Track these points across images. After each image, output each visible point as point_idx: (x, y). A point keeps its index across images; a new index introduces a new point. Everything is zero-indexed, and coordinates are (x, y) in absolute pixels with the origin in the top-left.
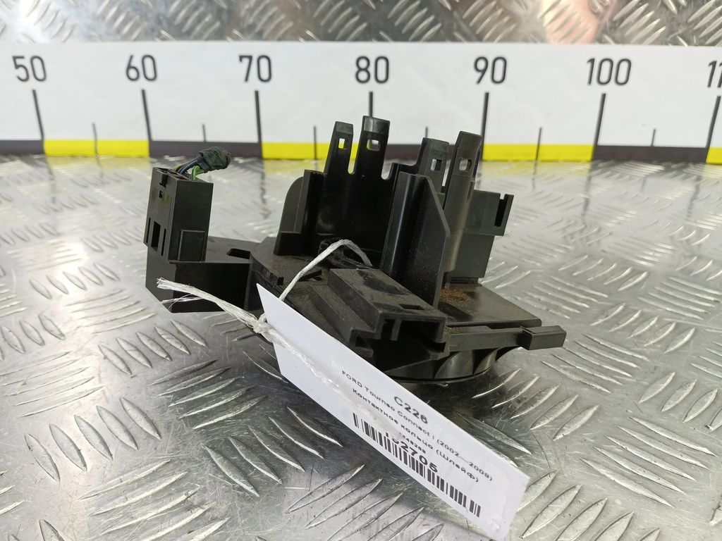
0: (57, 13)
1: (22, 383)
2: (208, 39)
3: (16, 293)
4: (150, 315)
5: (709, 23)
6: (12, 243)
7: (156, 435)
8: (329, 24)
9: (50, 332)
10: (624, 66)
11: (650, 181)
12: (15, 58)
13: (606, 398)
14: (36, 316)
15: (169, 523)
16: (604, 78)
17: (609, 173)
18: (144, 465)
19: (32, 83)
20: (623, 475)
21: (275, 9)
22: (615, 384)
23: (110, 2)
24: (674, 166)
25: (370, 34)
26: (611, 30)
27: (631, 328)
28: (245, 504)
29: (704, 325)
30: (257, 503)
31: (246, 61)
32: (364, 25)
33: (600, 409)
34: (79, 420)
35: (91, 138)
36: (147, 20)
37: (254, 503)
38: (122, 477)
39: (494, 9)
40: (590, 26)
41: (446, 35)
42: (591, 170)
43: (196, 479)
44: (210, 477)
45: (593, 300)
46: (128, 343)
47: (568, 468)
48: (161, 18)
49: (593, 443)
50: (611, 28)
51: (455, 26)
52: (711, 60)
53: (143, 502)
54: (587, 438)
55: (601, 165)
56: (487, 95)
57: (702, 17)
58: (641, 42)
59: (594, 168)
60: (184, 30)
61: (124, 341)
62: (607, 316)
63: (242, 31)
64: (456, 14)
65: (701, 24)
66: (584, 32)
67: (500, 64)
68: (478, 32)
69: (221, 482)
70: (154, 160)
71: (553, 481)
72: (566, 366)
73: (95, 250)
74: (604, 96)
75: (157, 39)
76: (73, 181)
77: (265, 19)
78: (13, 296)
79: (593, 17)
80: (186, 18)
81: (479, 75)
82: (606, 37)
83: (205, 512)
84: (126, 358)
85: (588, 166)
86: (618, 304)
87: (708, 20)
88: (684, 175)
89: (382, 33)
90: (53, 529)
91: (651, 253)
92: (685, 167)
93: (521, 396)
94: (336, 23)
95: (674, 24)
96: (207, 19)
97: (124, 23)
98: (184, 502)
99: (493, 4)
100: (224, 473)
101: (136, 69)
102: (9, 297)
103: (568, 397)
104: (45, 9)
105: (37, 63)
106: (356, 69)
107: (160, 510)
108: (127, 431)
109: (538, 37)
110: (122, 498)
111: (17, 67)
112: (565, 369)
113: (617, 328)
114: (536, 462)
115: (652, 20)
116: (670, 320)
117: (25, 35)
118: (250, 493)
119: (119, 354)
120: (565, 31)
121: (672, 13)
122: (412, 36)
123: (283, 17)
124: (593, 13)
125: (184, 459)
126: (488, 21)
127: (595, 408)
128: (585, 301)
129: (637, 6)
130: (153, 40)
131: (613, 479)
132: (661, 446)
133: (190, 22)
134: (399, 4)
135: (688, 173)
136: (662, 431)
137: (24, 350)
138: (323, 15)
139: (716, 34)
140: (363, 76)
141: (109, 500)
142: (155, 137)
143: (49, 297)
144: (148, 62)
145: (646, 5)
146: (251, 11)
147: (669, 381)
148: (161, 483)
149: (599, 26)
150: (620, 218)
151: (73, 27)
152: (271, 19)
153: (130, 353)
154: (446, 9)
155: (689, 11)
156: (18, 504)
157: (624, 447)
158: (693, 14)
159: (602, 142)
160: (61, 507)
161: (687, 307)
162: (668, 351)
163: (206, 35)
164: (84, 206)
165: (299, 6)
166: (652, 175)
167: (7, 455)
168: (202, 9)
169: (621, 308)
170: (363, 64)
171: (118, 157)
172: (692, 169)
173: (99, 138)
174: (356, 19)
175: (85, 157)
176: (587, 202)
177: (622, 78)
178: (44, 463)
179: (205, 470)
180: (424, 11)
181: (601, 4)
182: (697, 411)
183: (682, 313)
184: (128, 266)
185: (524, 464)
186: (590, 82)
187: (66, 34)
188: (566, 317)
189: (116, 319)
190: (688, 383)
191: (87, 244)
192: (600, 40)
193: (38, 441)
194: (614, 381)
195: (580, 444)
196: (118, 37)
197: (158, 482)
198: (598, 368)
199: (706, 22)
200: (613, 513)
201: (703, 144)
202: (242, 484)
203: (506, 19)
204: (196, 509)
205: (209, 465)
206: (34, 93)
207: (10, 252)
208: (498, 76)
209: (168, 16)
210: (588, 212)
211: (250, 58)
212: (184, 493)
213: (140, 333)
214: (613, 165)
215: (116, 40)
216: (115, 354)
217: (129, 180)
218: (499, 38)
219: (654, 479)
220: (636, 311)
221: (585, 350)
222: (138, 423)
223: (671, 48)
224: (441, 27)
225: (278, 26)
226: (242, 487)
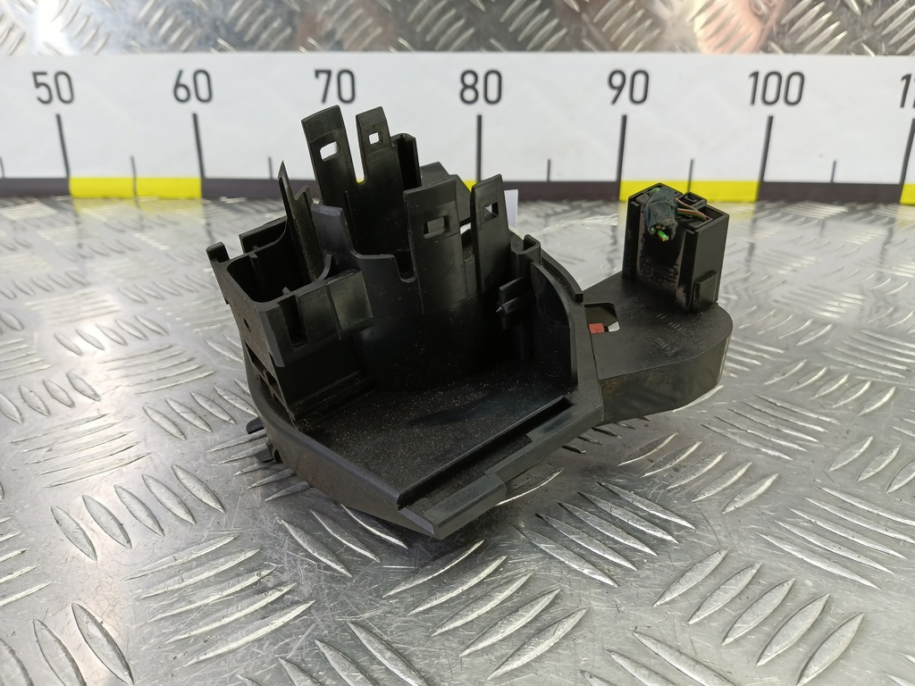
0: (89, 18)
1: (47, 449)
2: (276, 50)
3: (38, 349)
4: (207, 374)
5: (901, 27)
6: (31, 293)
7: (218, 507)
8: (427, 30)
9: (82, 392)
10: (796, 81)
11: (830, 224)
12: (35, 74)
13: (788, 466)
14: (64, 375)
15: (237, 607)
16: (771, 96)
17: (778, 214)
18: (205, 541)
19: (57, 105)
20: (813, 552)
21: (360, 11)
22: (798, 450)
23: (155, 3)
24: (860, 207)
25: (478, 43)
26: (780, 36)
27: (815, 387)
28: (334, 585)
29: (906, 384)
30: (349, 584)
31: (323, 77)
32: (471, 31)
33: (779, 478)
34: (120, 490)
35: (129, 174)
36: (201, 26)
37: (346, 584)
38: (176, 555)
39: (633, 11)
40: (752, 31)
41: (572, 43)
42: (755, 212)
43: (270, 558)
44: (288, 554)
45: (765, 356)
46: (181, 404)
47: (742, 544)
48: (218, 23)
49: (773, 516)
50: (778, 34)
51: (584, 32)
52: (904, 74)
53: (205, 584)
54: (765, 511)
55: (768, 205)
56: (625, 119)
57: (892, 19)
58: (815, 50)
59: (760, 209)
60: (247, 38)
61: (175, 401)
62: (784, 374)
63: (319, 40)
64: (585, 17)
65: (891, 27)
66: (745, 39)
67: (640, 79)
68: (612, 39)
69: (302, 561)
70: (208, 202)
71: (724, 559)
72: (734, 431)
73: (136, 301)
74: (771, 119)
75: (213, 50)
76: (106, 225)
77: (347, 24)
78: (34, 352)
79: (755, 20)
80: (249, 24)
81: (614, 93)
82: (773, 45)
83: (283, 595)
84: (178, 420)
85: (752, 207)
86: (797, 361)
87: (900, 23)
88: (873, 217)
89: (493, 41)
90: (89, 614)
91: (836, 304)
92: (875, 208)
93: (679, 464)
94: (436, 29)
95: (858, 28)
96: (276, 25)
97: (172, 30)
98: (255, 583)
99: (631, 4)
100: (306, 550)
101: (186, 87)
102: (29, 353)
103: (739, 465)
104: (74, 12)
105: (63, 80)
106: (460, 86)
107: (225, 593)
108: (183, 504)
109: (687, 46)
110: (176, 578)
111: (38, 85)
112: (733, 434)
113: (797, 388)
114: (700, 537)
115: (829, 23)
116: (863, 378)
117: (48, 46)
118: (339, 573)
119: (169, 416)
120: (721, 37)
121: (854, 14)
122: (531, 45)
123: (370, 21)
124: (756, 15)
125: (255, 535)
126: (624, 25)
127: (774, 477)
128: (755, 358)
129: (811, 6)
130: (208, 51)
131: (800, 556)
132: (859, 520)
133: (254, 28)
134: (515, 4)
135: (877, 215)
136: (860, 503)
137: (49, 412)
138: (419, 18)
139: (910, 40)
140: (469, 95)
141: (160, 582)
142: (210, 174)
143: (80, 353)
144: (202, 79)
145: (822, 4)
146: (330, 13)
147: (866, 446)
148: (227, 562)
149: (763, 30)
150: (796, 265)
151: (108, 36)
152: (355, 24)
153: (184, 415)
154: (573, 11)
155: (876, 11)
156: (44, 585)
157: (813, 521)
158: (880, 15)
159: (769, 177)
160: (99, 590)
161: (884, 363)
162: (862, 413)
163: (274, 44)
164: (122, 253)
165: (389, 8)
166: (833, 217)
167: (29, 531)
168: (269, 12)
169: (801, 364)
170: (469, 80)
171: (161, 198)
172: (883, 210)
173: (139, 175)
174: (461, 23)
175: (121, 199)
176: (752, 247)
177: (793, 96)
178: (76, 539)
179: (282, 547)
180: (546, 13)
181: (766, 4)
182: (904, 480)
183: (878, 370)
184: (178, 319)
185: (686, 540)
186: (753, 101)
187: (99, 44)
188: (732, 375)
189: (164, 378)
190: (890, 449)
191: (124, 295)
192: (765, 49)
193: (68, 515)
194: (796, 447)
195: (756, 517)
196: (164, 47)
197: (222, 560)
198: (776, 432)
199: (898, 24)
200: (803, 596)
201: (896, 180)
202: (329, 563)
203: (648, 23)
204: (271, 592)
205: (287, 541)
206: (58, 118)
207: (29, 304)
208: (638, 95)
209: (227, 20)
210: (754, 258)
211: (329, 73)
212: (256, 573)
213: (196, 393)
214: (783, 206)
215: (162, 51)
216: (165, 416)
217: (176, 223)
218: (639, 46)
219: (854, 557)
220: (819, 369)
221: (758, 413)
222: (196, 493)
223: (853, 58)
224: (567, 33)
225: (365, 34)
226: (330, 566)
